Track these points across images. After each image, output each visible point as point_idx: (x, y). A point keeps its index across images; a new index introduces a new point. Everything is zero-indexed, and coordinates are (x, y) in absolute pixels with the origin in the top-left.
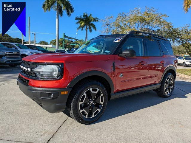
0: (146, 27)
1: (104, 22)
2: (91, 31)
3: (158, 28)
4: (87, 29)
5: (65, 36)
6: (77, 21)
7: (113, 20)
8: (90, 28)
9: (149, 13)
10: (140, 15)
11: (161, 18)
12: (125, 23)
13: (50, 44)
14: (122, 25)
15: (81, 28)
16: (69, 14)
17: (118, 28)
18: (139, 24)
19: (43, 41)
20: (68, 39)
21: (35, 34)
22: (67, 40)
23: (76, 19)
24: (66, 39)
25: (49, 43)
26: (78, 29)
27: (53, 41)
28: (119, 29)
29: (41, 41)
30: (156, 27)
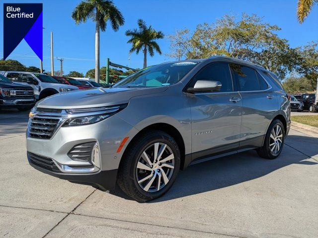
0: (244, 46)
1: (173, 40)
2: (152, 54)
3: (264, 48)
4: (145, 50)
5: (110, 63)
6: (130, 37)
7: (189, 36)
8: (151, 50)
9: (248, 23)
10: (232, 27)
11: (268, 32)
12: (208, 40)
13: (87, 77)
14: (203, 44)
15: (136, 50)
16: (115, 27)
17: (197, 49)
18: (232, 43)
19: (75, 72)
20: (115, 68)
21: (61, 61)
22: (113, 69)
23: (128, 34)
24: (111, 67)
25: (85, 74)
26: (130, 51)
27: (91, 71)
28: (199, 50)
29: (71, 72)
30: (261, 46)
